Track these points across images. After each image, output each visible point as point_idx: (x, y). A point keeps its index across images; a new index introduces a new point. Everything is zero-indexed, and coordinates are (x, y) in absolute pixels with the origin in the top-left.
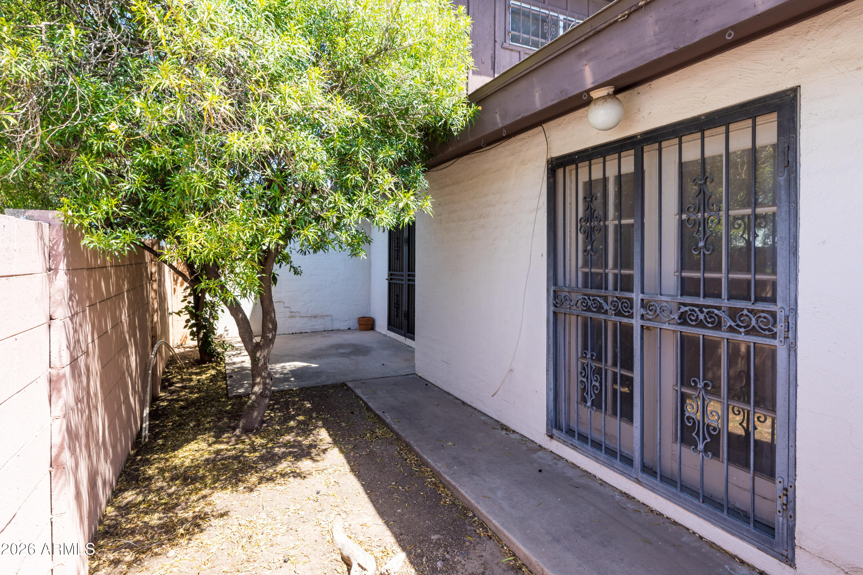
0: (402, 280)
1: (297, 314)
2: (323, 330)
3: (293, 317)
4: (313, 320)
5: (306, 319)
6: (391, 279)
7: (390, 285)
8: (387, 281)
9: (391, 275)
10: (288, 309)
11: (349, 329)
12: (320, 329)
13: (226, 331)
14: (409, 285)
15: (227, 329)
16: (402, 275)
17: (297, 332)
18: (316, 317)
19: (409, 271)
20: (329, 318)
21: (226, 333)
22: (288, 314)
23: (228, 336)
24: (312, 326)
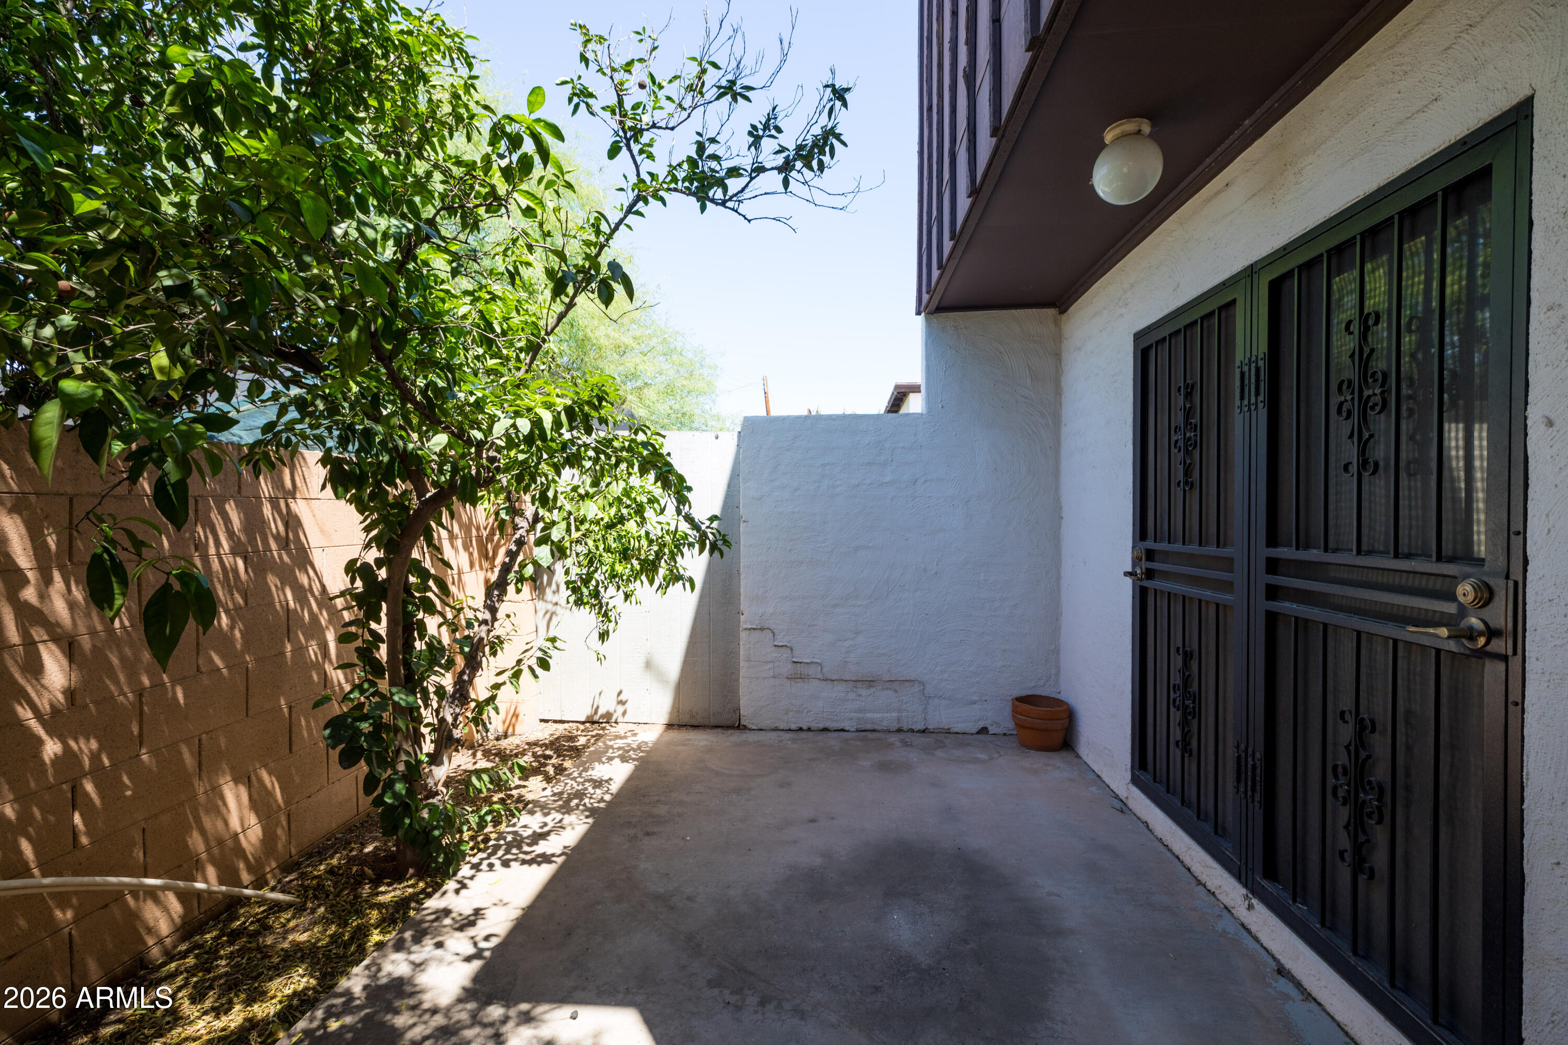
0: (1227, 586)
1: (812, 671)
2: (895, 726)
3: (802, 678)
4: (864, 692)
5: (841, 687)
6: (1150, 574)
7: (1142, 597)
8: (1129, 581)
9: (1150, 555)
10: (785, 654)
11: (983, 731)
12: (885, 725)
13: (622, 703)
14: (1272, 618)
15: (622, 697)
16: (1228, 564)
17: (814, 725)
18: (870, 683)
19: (1272, 541)
20: (917, 688)
21: (620, 709)
22: (787, 669)
23: (627, 719)
24: (860, 711)
